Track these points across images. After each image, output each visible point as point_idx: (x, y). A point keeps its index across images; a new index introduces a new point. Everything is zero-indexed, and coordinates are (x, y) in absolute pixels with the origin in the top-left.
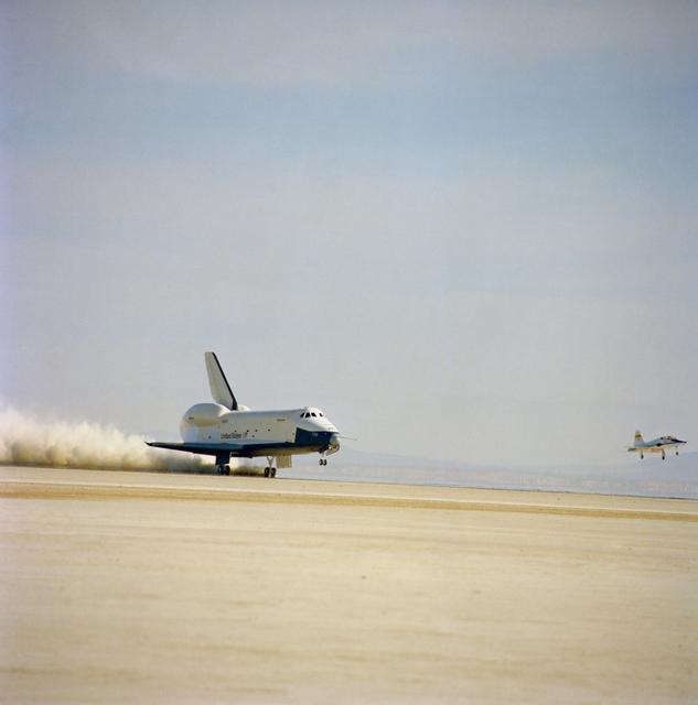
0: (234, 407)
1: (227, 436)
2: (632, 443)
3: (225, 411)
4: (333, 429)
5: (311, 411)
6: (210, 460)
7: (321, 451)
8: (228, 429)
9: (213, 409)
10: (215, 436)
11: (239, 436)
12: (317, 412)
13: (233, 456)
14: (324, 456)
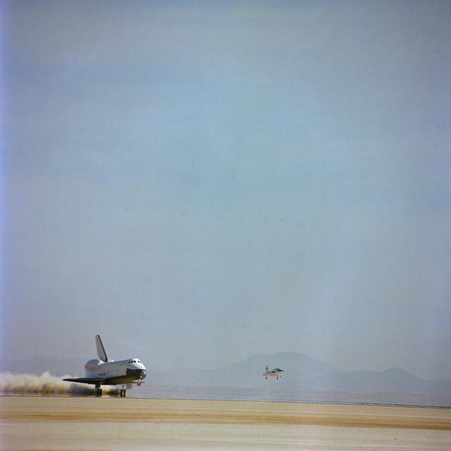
0: (106, 360)
1: (101, 375)
2: (265, 371)
3: (101, 362)
4: (143, 368)
5: (134, 360)
6: (93, 386)
7: (137, 379)
8: (101, 371)
9: (96, 361)
10: (96, 375)
11: (105, 374)
12: (137, 360)
13: (103, 384)
14: (139, 381)
